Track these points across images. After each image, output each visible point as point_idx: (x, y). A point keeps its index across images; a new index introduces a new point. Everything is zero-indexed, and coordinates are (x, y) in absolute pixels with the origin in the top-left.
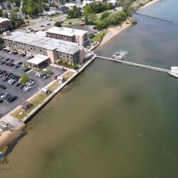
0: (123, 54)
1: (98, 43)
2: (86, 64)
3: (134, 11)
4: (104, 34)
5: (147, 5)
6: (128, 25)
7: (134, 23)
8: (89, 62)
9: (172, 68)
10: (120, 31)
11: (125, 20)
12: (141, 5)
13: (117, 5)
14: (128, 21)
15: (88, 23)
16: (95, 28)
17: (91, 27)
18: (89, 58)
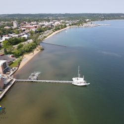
0: (37, 74)
1: (17, 68)
2: (6, 90)
3: (41, 41)
4: (21, 60)
5: (48, 37)
6: (38, 51)
7: (42, 50)
8: (9, 87)
9: (74, 79)
10: (33, 56)
11: (35, 48)
12: (45, 37)
13: (29, 38)
14: (37, 48)
15: (7, 53)
16: (13, 56)
17: (10, 56)
18: (9, 83)
